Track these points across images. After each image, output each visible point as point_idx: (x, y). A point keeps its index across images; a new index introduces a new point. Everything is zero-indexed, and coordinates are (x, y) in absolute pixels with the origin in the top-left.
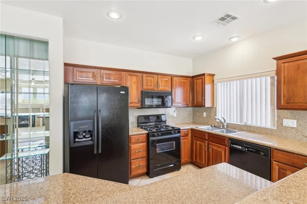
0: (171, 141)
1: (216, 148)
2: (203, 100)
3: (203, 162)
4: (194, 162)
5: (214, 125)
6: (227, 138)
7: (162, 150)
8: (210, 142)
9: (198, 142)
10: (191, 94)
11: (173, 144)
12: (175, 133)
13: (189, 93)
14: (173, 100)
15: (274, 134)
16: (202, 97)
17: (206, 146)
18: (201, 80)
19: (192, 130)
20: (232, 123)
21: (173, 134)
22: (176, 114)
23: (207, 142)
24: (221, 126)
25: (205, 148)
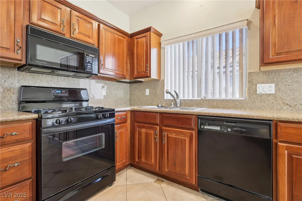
0: (97, 134)
1: (174, 135)
2: (147, 67)
3: (151, 161)
4: (136, 163)
5: (161, 105)
6: (194, 116)
7: (83, 152)
8: (163, 128)
9: (143, 130)
10: (128, 61)
11: (100, 137)
12: (105, 117)
13: (126, 60)
14: (102, 63)
15: (245, 106)
16: (147, 63)
17: (156, 135)
18: (144, 39)
19: (133, 112)
20: (186, 100)
21: (101, 119)
22: (105, 92)
23: (158, 127)
24: (171, 104)
25: (155, 138)
